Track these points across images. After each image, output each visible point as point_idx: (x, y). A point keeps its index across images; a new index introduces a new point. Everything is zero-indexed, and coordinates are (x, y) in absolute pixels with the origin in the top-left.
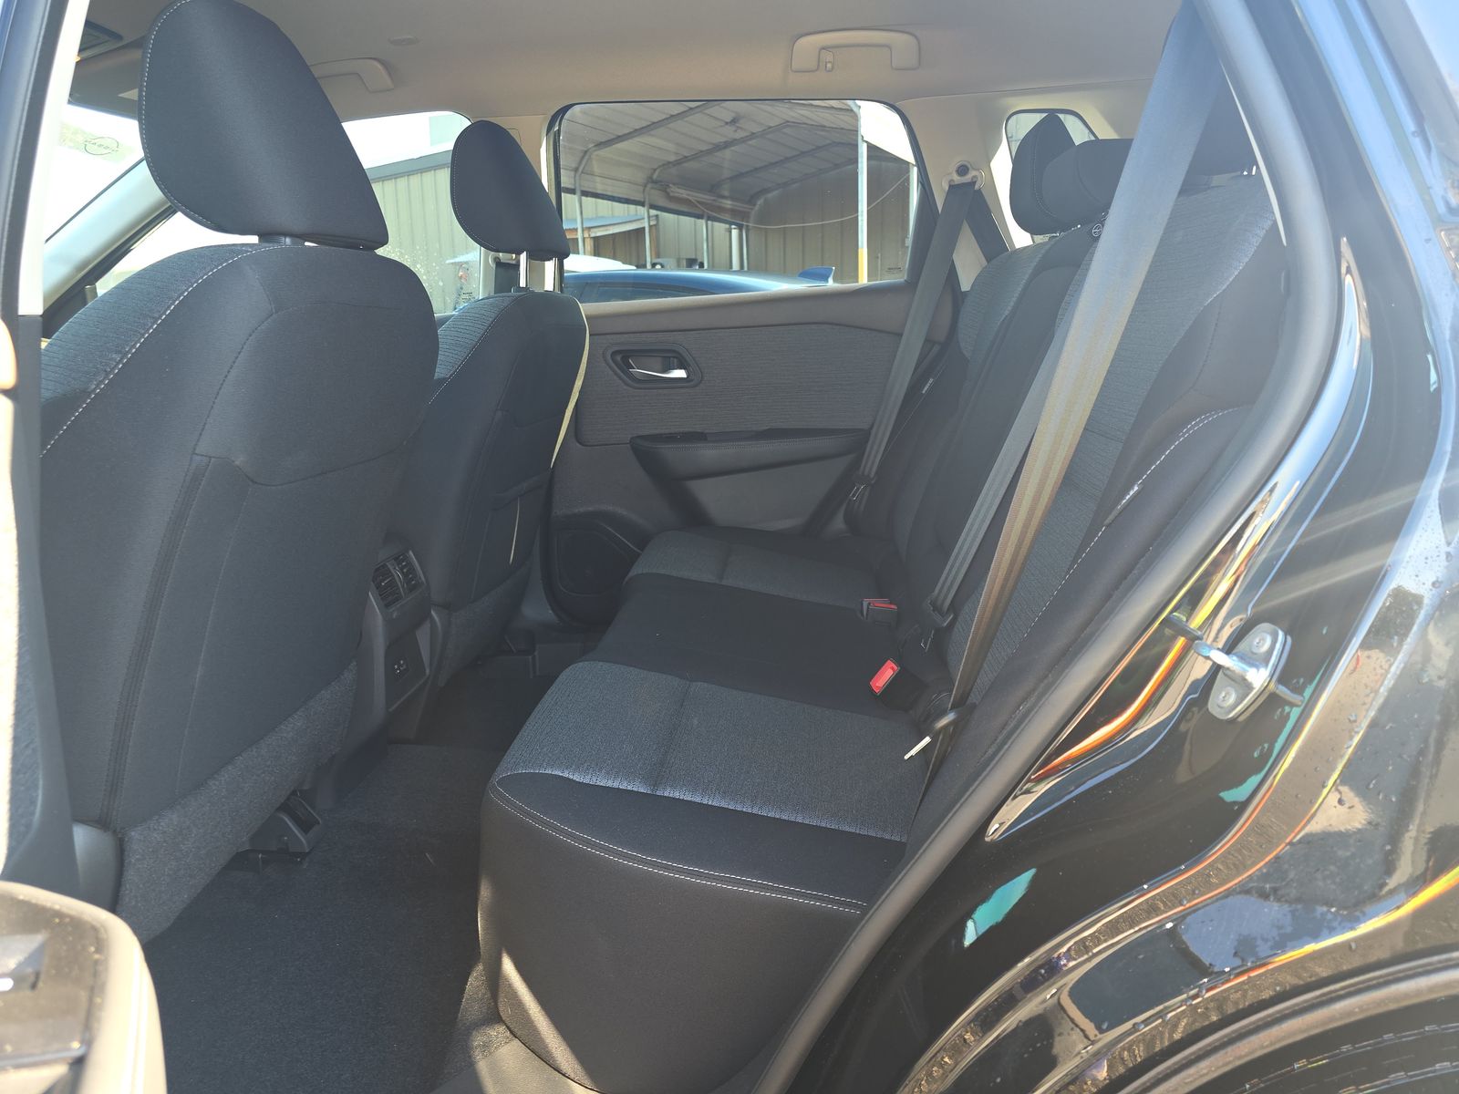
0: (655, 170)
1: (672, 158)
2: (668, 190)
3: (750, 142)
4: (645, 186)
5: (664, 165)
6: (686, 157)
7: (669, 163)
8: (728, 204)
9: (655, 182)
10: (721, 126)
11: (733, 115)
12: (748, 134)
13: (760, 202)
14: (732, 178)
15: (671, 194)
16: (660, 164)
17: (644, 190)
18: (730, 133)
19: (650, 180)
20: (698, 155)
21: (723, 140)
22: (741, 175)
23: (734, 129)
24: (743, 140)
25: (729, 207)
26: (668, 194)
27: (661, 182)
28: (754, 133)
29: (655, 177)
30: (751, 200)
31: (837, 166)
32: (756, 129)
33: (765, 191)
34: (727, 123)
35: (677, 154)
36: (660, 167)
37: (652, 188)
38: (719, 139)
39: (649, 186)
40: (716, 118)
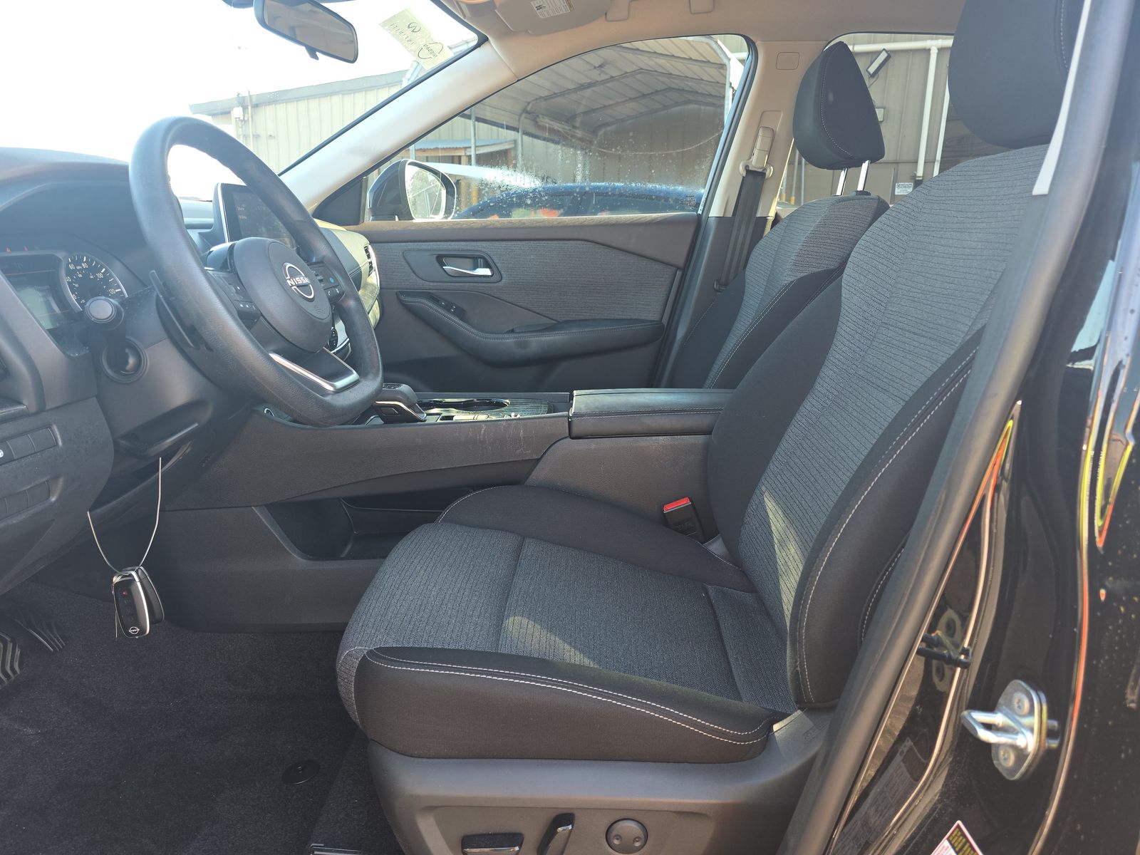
0: (529, 103)
1: (546, 93)
2: (538, 120)
3: (608, 85)
4: (520, 116)
5: (536, 99)
6: (555, 94)
7: (541, 98)
8: (579, 133)
9: (529, 113)
10: (590, 70)
11: (602, 61)
12: (607, 77)
13: (601, 133)
14: (585, 113)
15: (540, 124)
16: (533, 98)
17: (519, 119)
18: (596, 76)
19: (525, 111)
20: (567, 92)
21: (588, 81)
22: (593, 110)
23: (599, 72)
24: (604, 82)
25: (579, 136)
26: (536, 122)
27: (533, 113)
28: (612, 77)
29: (529, 108)
30: (594, 131)
31: (665, 107)
32: (615, 73)
33: (606, 124)
34: (595, 68)
35: (549, 90)
36: (533, 100)
37: (525, 118)
38: (585, 81)
39: (523, 116)
40: (588, 63)
